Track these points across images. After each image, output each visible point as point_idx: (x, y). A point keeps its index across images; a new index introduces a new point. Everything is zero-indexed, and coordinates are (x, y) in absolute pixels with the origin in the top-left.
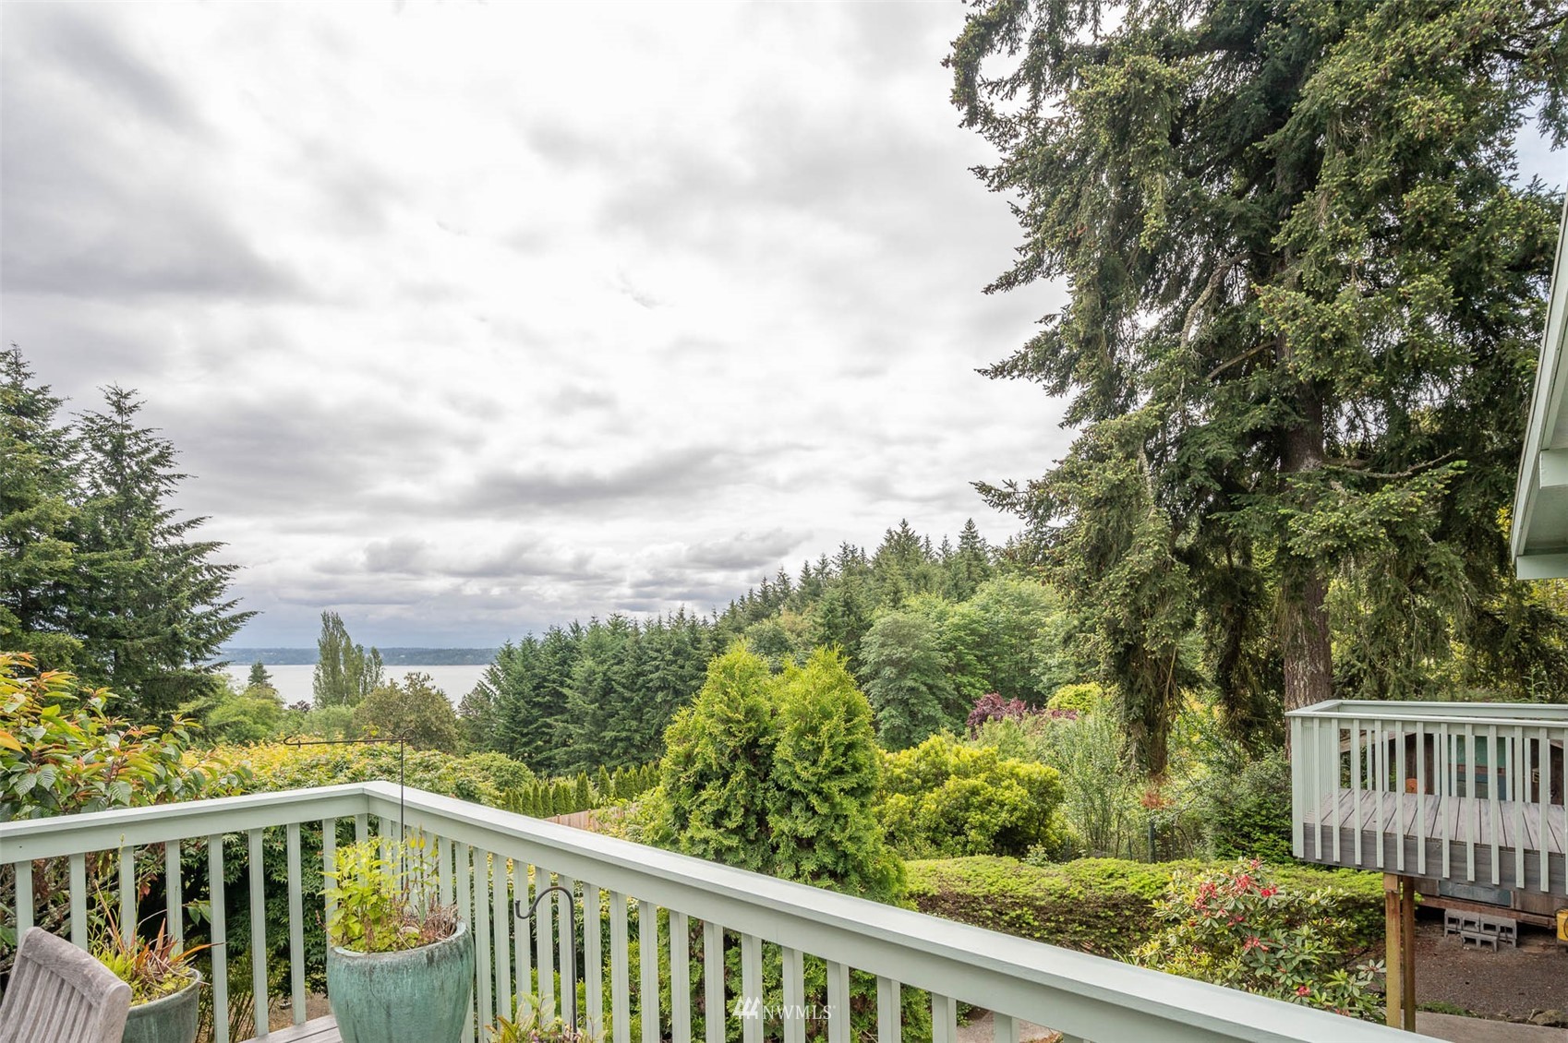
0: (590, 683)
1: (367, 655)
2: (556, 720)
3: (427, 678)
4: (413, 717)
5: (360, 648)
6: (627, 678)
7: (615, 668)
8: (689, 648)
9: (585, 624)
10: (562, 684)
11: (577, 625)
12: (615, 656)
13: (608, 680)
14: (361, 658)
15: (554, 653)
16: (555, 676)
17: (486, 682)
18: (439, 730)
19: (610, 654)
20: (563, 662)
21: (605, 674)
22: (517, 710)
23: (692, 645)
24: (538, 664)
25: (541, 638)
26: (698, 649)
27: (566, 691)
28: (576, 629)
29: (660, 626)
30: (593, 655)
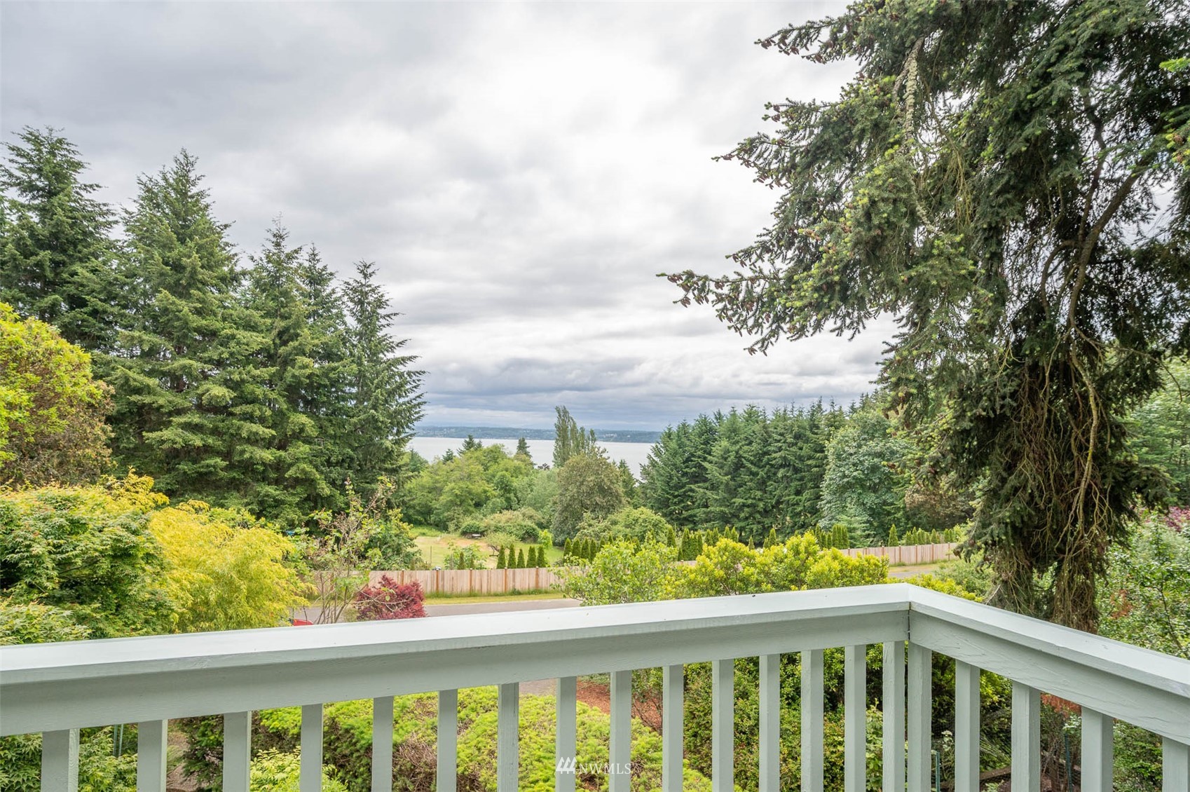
0: (726, 459)
1: (587, 434)
2: (699, 487)
3: (604, 451)
4: (592, 478)
5: (582, 429)
6: (755, 456)
7: (746, 448)
8: (808, 433)
9: (726, 412)
10: (705, 459)
11: (719, 414)
12: (747, 438)
13: (739, 457)
14: (583, 435)
15: (700, 435)
16: (699, 453)
17: (653, 455)
18: (609, 488)
19: (742, 436)
20: (706, 443)
21: (737, 452)
22: (671, 478)
23: (811, 430)
24: (688, 443)
25: (692, 423)
26: (816, 434)
27: (706, 464)
28: (719, 417)
29: (785, 414)
30: (729, 437)
